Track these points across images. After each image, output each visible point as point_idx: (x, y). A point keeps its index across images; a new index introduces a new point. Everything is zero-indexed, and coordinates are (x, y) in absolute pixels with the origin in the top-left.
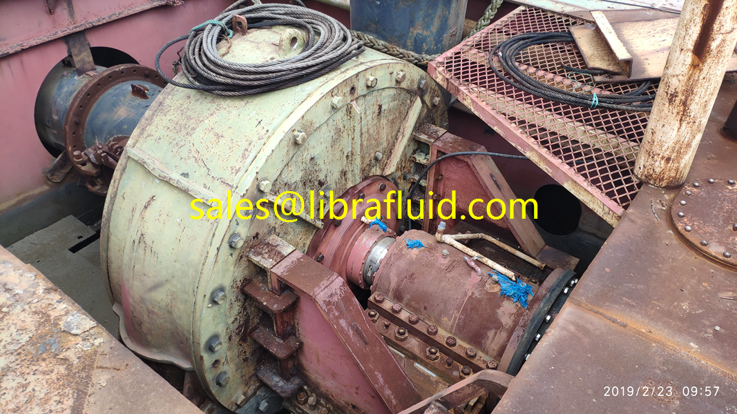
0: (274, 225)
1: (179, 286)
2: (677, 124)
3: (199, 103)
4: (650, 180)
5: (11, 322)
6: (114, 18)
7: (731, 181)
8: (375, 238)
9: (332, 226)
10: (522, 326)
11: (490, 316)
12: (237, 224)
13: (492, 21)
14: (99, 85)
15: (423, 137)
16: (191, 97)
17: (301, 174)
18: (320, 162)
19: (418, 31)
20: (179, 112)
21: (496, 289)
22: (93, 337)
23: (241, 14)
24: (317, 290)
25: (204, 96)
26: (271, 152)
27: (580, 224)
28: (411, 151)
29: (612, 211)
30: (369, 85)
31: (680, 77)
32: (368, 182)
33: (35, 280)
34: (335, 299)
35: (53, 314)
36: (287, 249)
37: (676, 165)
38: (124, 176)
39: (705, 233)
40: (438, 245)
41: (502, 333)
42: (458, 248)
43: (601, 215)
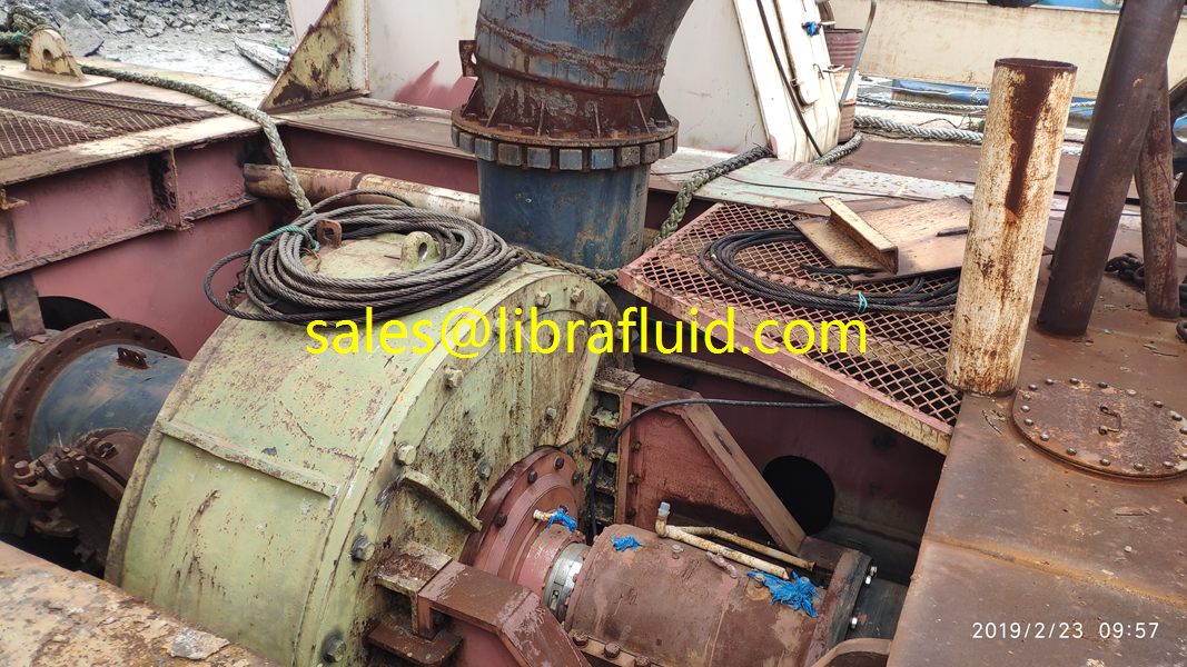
0: (412, 524)
1: (263, 639)
2: (999, 302)
3: (282, 342)
4: (973, 386)
5: (75, 654)
6: (81, 250)
7: (1075, 380)
8: (559, 542)
9: (493, 527)
10: (819, 639)
11: (763, 638)
12: (365, 520)
13: (681, 225)
14: (59, 352)
15: (608, 386)
16: (268, 336)
17: (450, 438)
18: (476, 419)
19: (587, 236)
20: (249, 359)
21: (764, 595)
22: (230, 660)
23: (332, 217)
24: (502, 616)
25: (289, 333)
26: (414, 399)
27: (835, 513)
28: (591, 410)
29: (936, 430)
30: (541, 303)
31: (994, 241)
32: (540, 454)
33: (98, 591)
34: (532, 628)
35: (148, 637)
36: (438, 561)
37: (1005, 361)
38: (154, 469)
39: (1067, 441)
40: (661, 541)
41: (786, 660)
42: (692, 543)
43: (919, 440)
